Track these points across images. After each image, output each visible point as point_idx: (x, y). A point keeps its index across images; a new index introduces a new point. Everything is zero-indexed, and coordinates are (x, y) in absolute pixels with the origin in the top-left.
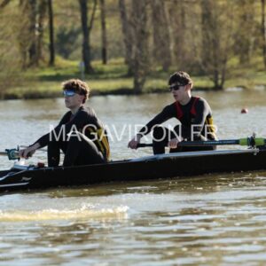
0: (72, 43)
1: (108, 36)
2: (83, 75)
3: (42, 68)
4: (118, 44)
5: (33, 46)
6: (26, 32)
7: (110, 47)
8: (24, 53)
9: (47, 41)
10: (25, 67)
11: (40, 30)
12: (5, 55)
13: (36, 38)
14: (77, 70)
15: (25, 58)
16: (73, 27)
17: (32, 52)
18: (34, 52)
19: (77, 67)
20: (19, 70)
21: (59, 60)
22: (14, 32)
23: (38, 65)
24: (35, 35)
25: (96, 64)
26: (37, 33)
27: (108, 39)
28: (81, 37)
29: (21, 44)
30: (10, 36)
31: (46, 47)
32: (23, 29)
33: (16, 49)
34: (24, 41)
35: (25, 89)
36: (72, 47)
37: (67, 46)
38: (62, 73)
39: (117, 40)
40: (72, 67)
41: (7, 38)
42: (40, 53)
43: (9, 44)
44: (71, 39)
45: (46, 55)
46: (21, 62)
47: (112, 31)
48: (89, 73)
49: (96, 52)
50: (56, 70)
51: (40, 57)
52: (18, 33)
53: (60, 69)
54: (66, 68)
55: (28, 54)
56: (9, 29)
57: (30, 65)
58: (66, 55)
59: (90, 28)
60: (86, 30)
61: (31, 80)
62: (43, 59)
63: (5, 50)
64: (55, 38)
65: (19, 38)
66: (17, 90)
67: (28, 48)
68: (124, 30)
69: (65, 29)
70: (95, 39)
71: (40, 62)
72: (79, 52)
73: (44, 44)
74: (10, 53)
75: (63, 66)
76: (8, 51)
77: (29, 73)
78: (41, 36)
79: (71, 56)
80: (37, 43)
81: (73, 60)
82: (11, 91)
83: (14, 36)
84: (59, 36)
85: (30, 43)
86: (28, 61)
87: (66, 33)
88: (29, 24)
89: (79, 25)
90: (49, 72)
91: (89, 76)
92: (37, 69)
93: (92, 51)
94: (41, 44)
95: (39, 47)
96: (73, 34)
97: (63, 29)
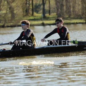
0: (39, 8)
1: (51, 6)
2: (43, 19)
3: (30, 16)
4: (54, 8)
5: (27, 9)
6: (24, 5)
7: (51, 9)
8: (24, 12)
9: (31, 7)
10: (24, 16)
12: (18, 12)
14: (41, 17)
15: (24, 13)
16: (39, 3)
17: (26, 11)
18: (27, 11)
20: (22, 17)
21: (35, 14)
22: (21, 5)
23: (28, 15)
24: (27, 6)
25: (47, 15)
26: (28, 5)
27: (51, 7)
28: (42, 6)
29: (23, 9)
30: (19, 6)
31: (31, 10)
32: (23, 4)
33: (21, 10)
34: (24, 8)
36: (39, 10)
37: (37, 9)
38: (36, 18)
39: (54, 7)
40: (39, 16)
41: (18, 7)
42: (29, 11)
43: (19, 9)
44: (39, 7)
46: (23, 14)
47: (52, 4)
48: (45, 18)
49: (47, 11)
50: (34, 17)
51: (29, 13)
52: (22, 5)
53: (35, 17)
54: (37, 16)
55: (25, 12)
56: (19, 4)
57: (26, 16)
58: (37, 12)
59: (45, 3)
60: (44, 4)
62: (30, 13)
64: (34, 7)
65: (22, 7)
67: (25, 10)
68: (56, 4)
69: (37, 4)
70: (47, 7)
71: (29, 14)
72: (41, 11)
73: (30, 8)
74: (19, 12)
75: (36, 16)
76: (19, 11)
78: (29, 6)
79: (39, 13)
80: (28, 8)
81: (39, 14)
83: (21, 6)
84: (35, 6)
85: (26, 8)
86: (25, 14)
87: (37, 5)
88: (25, 2)
89: (41, 2)
90: (32, 18)
91: (45, 19)
92: (28, 17)
93: (46, 11)
94: (29, 8)
95: (29, 10)
96: (40, 5)
97: (36, 4)
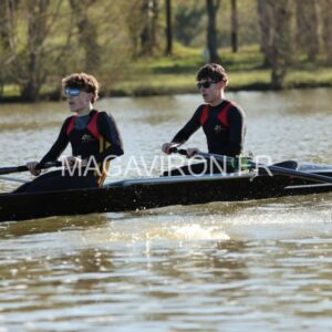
0: (194, 26)
1: (239, 17)
3: (157, 58)
4: (252, 27)
5: (146, 30)
6: (137, 12)
7: (242, 30)
8: (135, 39)
9: (163, 23)
10: (135, 57)
11: (155, 10)
12: (112, 42)
13: (149, 20)
14: (200, 60)
15: (135, 44)
16: (195, 6)
17: (144, 37)
18: (146, 38)
19: (201, 56)
20: (128, 60)
21: (178, 47)
22: (122, 12)
23: (151, 54)
24: (147, 16)
25: (224, 52)
26: (151, 14)
27: (240, 22)
28: (205, 18)
29: (131, 28)
30: (117, 18)
31: (162, 31)
32: (134, 8)
33: (124, 33)
34: (135, 24)
35: (136, 84)
36: (194, 31)
37: (187, 30)
38: (181, 63)
39: (250, 21)
40: (194, 56)
41: (114, 21)
42: (154, 39)
43: (116, 27)
44: (193, 20)
45: (162, 41)
46: (130, 50)
47: (244, 10)
49: (224, 37)
50: (174, 59)
51: (154, 44)
52: (127, 14)
53: (179, 58)
54: (187, 58)
55: (139, 40)
56: (116, 9)
57: (142, 54)
58: (186, 40)
59: (217, 7)
60: (211, 9)
61: (144, 72)
62: (157, 46)
63: (111, 36)
64: (173, 20)
65: (128, 20)
66: (126, 85)
67: (139, 33)
68: (260, 10)
69: (186, 9)
70: (223, 21)
71: (155, 50)
72: (203, 37)
73: (159, 27)
74: (117, 39)
75: (183, 55)
76: (115, 36)
77: (140, 64)
78: (155, 18)
79: (193, 42)
80: (150, 26)
81: (196, 47)
82: (117, 86)
83: (122, 18)
84: (178, 18)
85: (142, 27)
86: (139, 48)
87: (187, 13)
88: (141, 3)
89: (203, 2)
90: (166, 63)
92: (150, 59)
93: (218, 36)
94: (155, 27)
95: (153, 31)
96: (196, 15)
97: (183, 9)
